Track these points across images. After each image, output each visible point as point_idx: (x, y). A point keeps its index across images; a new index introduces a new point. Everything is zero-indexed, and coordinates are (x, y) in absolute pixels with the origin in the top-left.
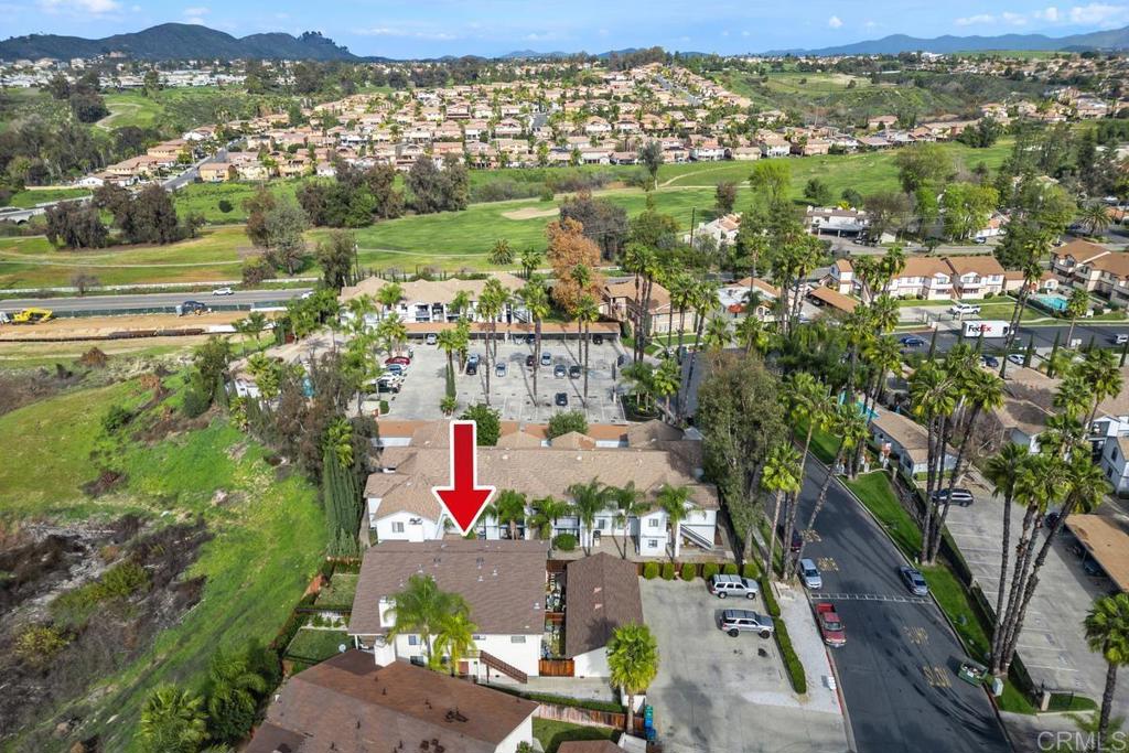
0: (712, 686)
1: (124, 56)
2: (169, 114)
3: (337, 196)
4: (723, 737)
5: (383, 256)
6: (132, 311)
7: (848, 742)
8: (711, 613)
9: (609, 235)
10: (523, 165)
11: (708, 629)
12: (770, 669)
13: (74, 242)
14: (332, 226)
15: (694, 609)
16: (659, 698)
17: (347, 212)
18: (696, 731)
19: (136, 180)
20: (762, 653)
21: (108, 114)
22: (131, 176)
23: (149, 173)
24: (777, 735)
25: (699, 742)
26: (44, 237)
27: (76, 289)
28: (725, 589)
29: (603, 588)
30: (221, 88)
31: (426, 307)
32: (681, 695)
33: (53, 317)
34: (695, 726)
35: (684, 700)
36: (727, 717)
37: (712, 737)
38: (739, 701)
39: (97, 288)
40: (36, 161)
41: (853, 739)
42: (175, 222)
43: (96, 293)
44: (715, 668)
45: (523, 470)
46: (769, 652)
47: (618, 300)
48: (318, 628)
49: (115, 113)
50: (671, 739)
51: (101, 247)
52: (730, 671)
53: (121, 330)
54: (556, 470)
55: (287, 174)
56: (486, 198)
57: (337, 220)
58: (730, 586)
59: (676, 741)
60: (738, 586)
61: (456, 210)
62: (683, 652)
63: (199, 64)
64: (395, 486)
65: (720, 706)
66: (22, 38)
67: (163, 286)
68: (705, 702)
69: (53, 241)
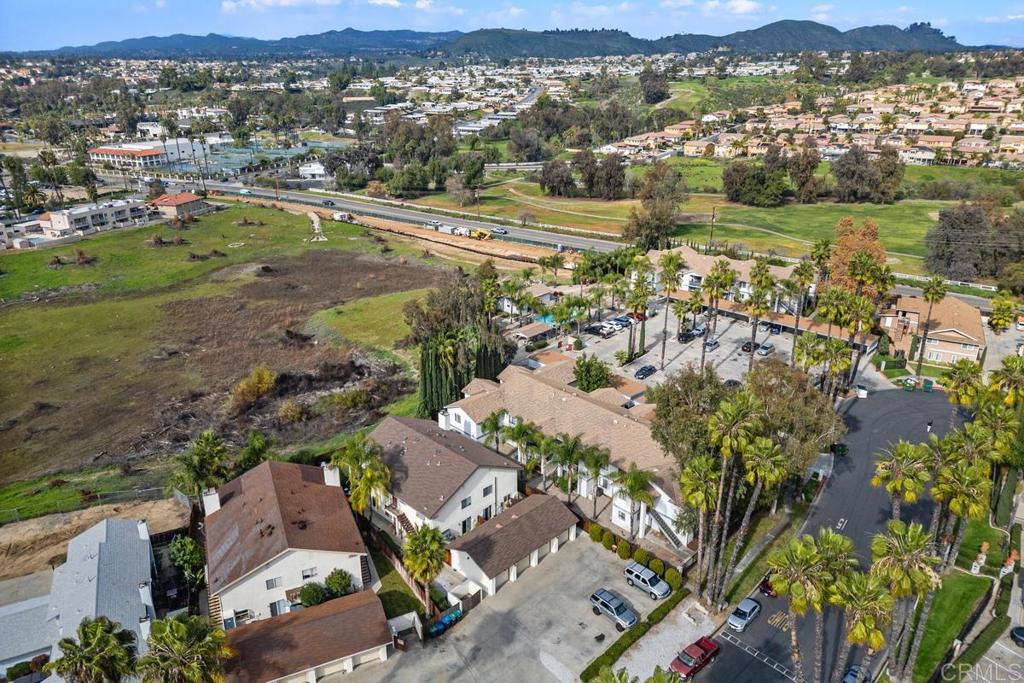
0: (529, 632)
1: (729, 50)
2: (712, 99)
3: (753, 177)
4: (489, 666)
5: (758, 234)
6: (535, 243)
9: (1000, 250)
10: (1006, 166)
12: (588, 651)
13: (555, 192)
14: (745, 203)
16: (483, 614)
17: (759, 192)
18: (476, 650)
19: (640, 150)
20: (601, 638)
21: (669, 97)
22: (636, 147)
23: (653, 146)
25: (469, 657)
26: (538, 184)
27: (521, 222)
28: (633, 577)
29: (520, 517)
30: (774, 78)
31: (699, 279)
32: (500, 623)
33: (491, 237)
34: (481, 647)
35: (497, 627)
36: (509, 658)
37: (482, 661)
38: (533, 655)
39: (535, 224)
40: (586, 130)
42: (621, 184)
43: (532, 227)
44: (550, 624)
45: (568, 413)
46: (606, 640)
47: (908, 315)
49: (673, 97)
50: (455, 642)
51: (569, 197)
52: (556, 633)
53: (518, 254)
54: (591, 424)
55: (753, 155)
56: (930, 195)
57: (747, 198)
58: (637, 577)
59: (456, 646)
60: (644, 581)
61: (879, 203)
62: (543, 599)
63: (784, 56)
65: (515, 648)
66: (668, 38)
67: (572, 229)
68: (509, 639)
69: (543, 188)
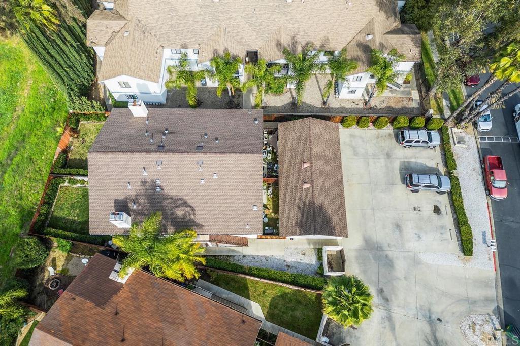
0: (394, 246)
4: (401, 297)
7: (497, 297)
8: (397, 165)
11: (393, 184)
12: (442, 227)
15: (382, 161)
20: (437, 210)
24: (444, 294)
25: (382, 302)
28: (413, 144)
29: (311, 163)
32: (371, 256)
34: (380, 287)
35: (373, 261)
36: (405, 278)
37: (393, 297)
41: (501, 295)
44: (398, 227)
45: (234, 15)
46: (443, 209)
48: (75, 186)
52: (409, 229)
54: (267, 16)
58: (417, 142)
60: (424, 142)
62: (373, 209)
64: (115, 33)
65: (401, 266)
68: (389, 263)
